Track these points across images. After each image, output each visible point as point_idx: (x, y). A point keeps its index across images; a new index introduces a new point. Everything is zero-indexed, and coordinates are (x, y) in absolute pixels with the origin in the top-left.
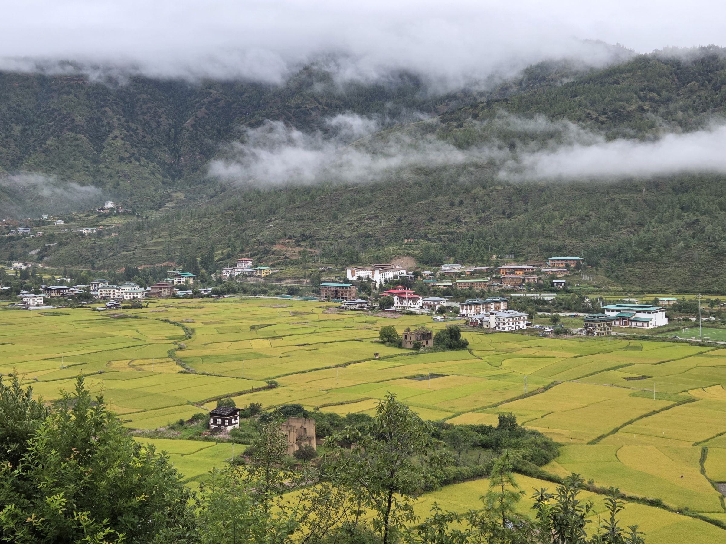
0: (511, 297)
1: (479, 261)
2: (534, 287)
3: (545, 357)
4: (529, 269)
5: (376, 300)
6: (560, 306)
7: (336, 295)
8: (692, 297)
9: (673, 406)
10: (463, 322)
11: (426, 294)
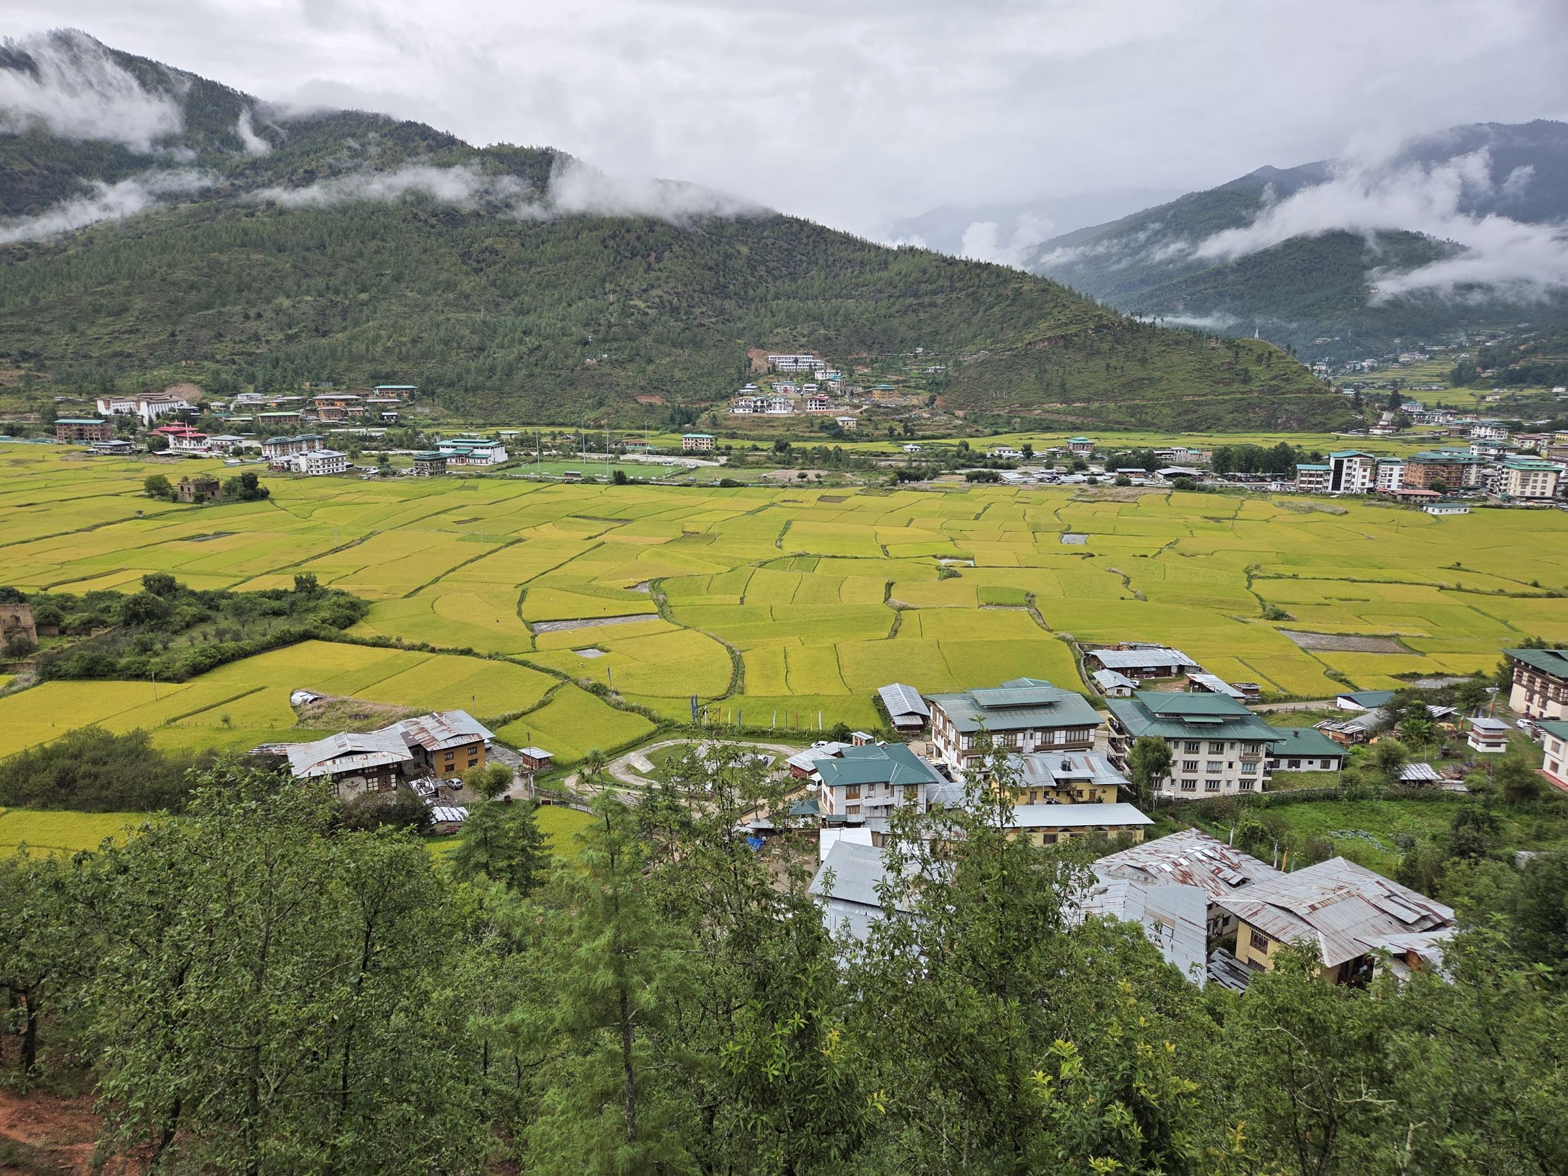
0: (331, 434)
1: (287, 390)
2: (360, 421)
3: (365, 503)
4: (352, 400)
5: (144, 442)
6: (390, 443)
7: (81, 434)
8: (536, 429)
9: (500, 548)
10: (265, 465)
11: (216, 432)
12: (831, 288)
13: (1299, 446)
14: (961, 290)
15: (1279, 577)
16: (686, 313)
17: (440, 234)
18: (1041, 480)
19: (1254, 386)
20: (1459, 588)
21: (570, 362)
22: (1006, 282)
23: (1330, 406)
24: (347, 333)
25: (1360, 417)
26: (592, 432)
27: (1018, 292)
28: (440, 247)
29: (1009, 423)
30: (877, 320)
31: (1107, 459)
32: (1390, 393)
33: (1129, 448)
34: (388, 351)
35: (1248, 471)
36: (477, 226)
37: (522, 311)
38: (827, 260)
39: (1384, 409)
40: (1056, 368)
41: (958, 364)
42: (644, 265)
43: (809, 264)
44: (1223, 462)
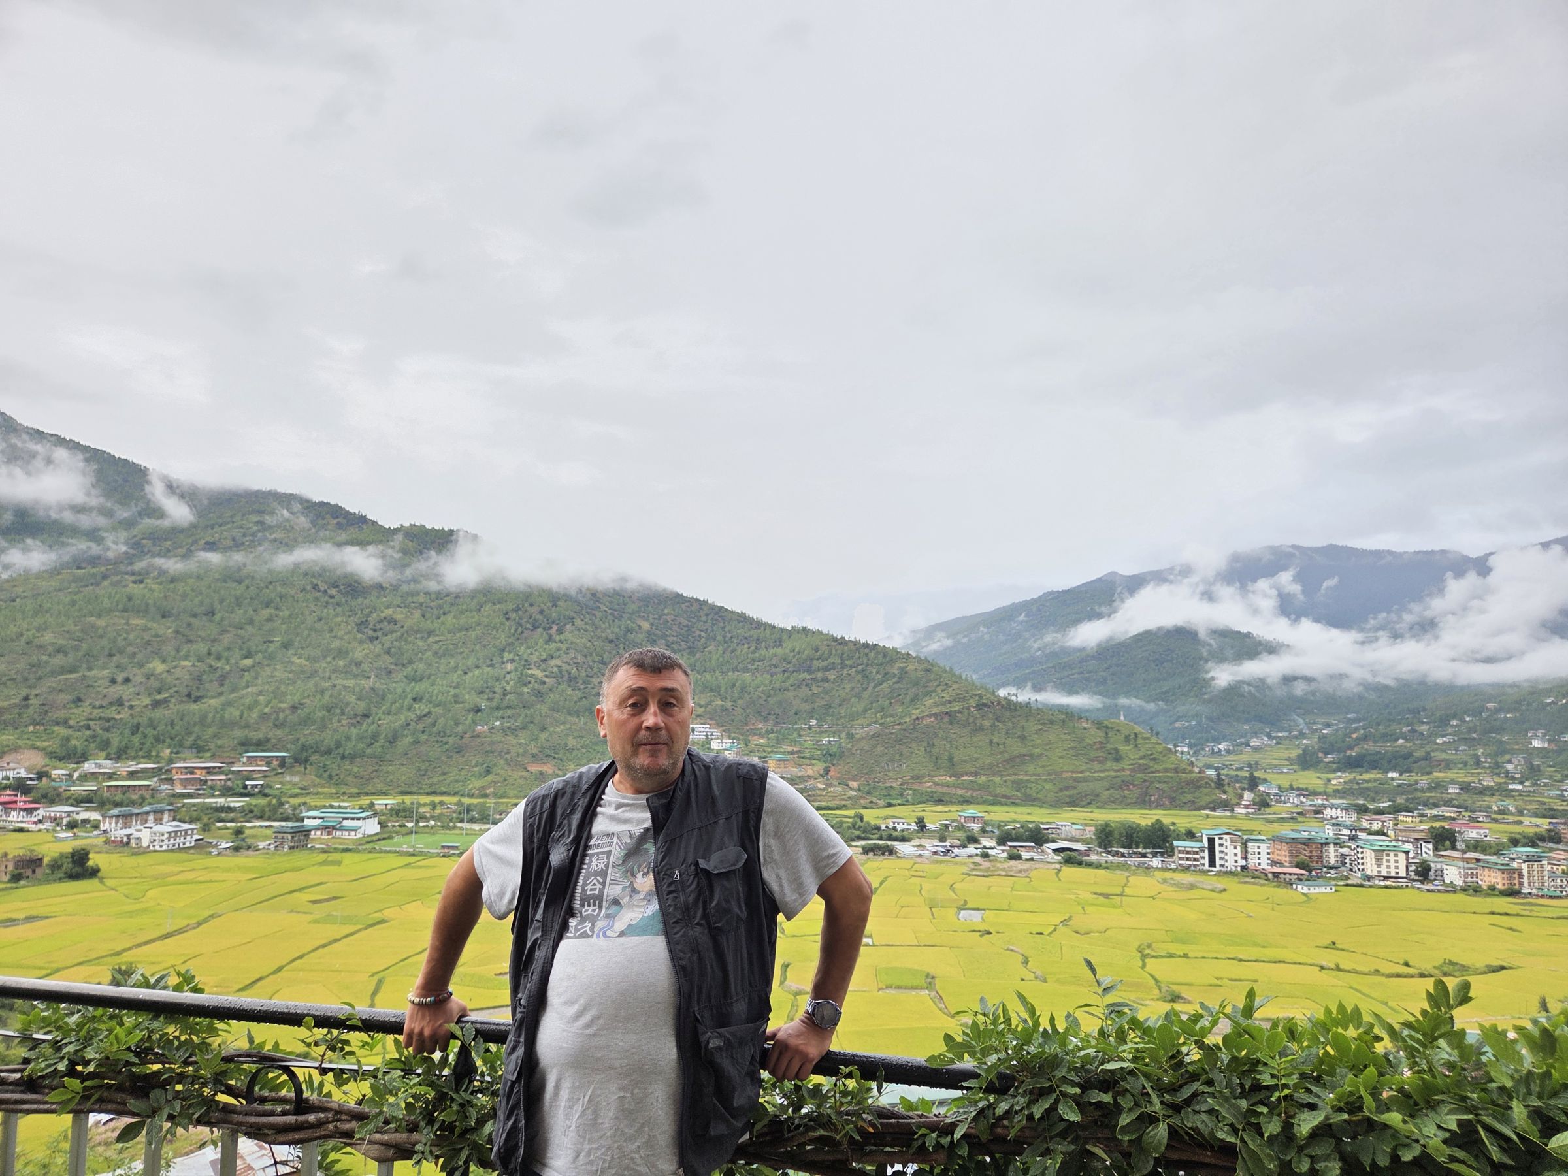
0: (184, 804)
1: (143, 757)
2: (219, 790)
3: (211, 881)
4: (214, 768)
6: (249, 813)
8: (415, 798)
9: (359, 931)
10: (102, 839)
11: (52, 802)
12: (728, 662)
13: (1174, 824)
14: (851, 667)
15: (1171, 956)
16: (584, 683)
17: (338, 604)
18: (936, 853)
19: (1125, 764)
20: (1338, 968)
21: (460, 729)
22: (892, 661)
23: (1196, 784)
24: (223, 699)
25: (1224, 797)
26: (475, 801)
27: (904, 671)
28: (337, 615)
29: (902, 795)
30: (772, 692)
31: (997, 832)
32: (1247, 774)
33: (1018, 822)
34: (264, 717)
35: (1129, 847)
36: (378, 598)
37: (414, 679)
38: (724, 637)
39: (1244, 789)
40: (944, 742)
41: (850, 736)
42: (546, 637)
43: (707, 639)
44: (1106, 837)
